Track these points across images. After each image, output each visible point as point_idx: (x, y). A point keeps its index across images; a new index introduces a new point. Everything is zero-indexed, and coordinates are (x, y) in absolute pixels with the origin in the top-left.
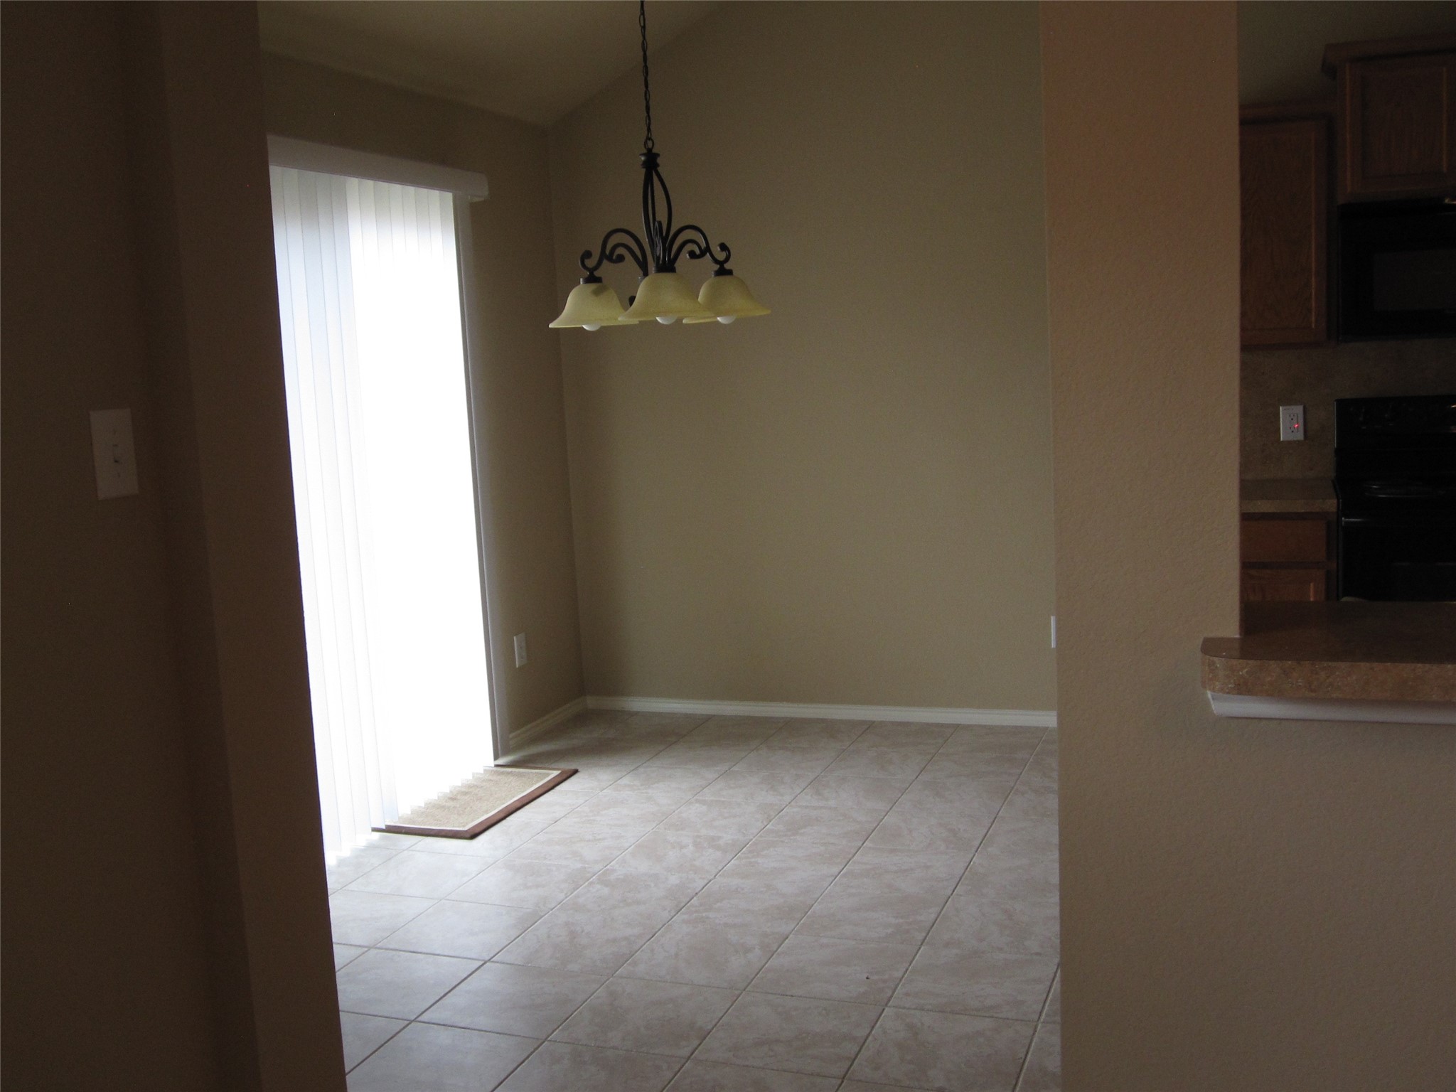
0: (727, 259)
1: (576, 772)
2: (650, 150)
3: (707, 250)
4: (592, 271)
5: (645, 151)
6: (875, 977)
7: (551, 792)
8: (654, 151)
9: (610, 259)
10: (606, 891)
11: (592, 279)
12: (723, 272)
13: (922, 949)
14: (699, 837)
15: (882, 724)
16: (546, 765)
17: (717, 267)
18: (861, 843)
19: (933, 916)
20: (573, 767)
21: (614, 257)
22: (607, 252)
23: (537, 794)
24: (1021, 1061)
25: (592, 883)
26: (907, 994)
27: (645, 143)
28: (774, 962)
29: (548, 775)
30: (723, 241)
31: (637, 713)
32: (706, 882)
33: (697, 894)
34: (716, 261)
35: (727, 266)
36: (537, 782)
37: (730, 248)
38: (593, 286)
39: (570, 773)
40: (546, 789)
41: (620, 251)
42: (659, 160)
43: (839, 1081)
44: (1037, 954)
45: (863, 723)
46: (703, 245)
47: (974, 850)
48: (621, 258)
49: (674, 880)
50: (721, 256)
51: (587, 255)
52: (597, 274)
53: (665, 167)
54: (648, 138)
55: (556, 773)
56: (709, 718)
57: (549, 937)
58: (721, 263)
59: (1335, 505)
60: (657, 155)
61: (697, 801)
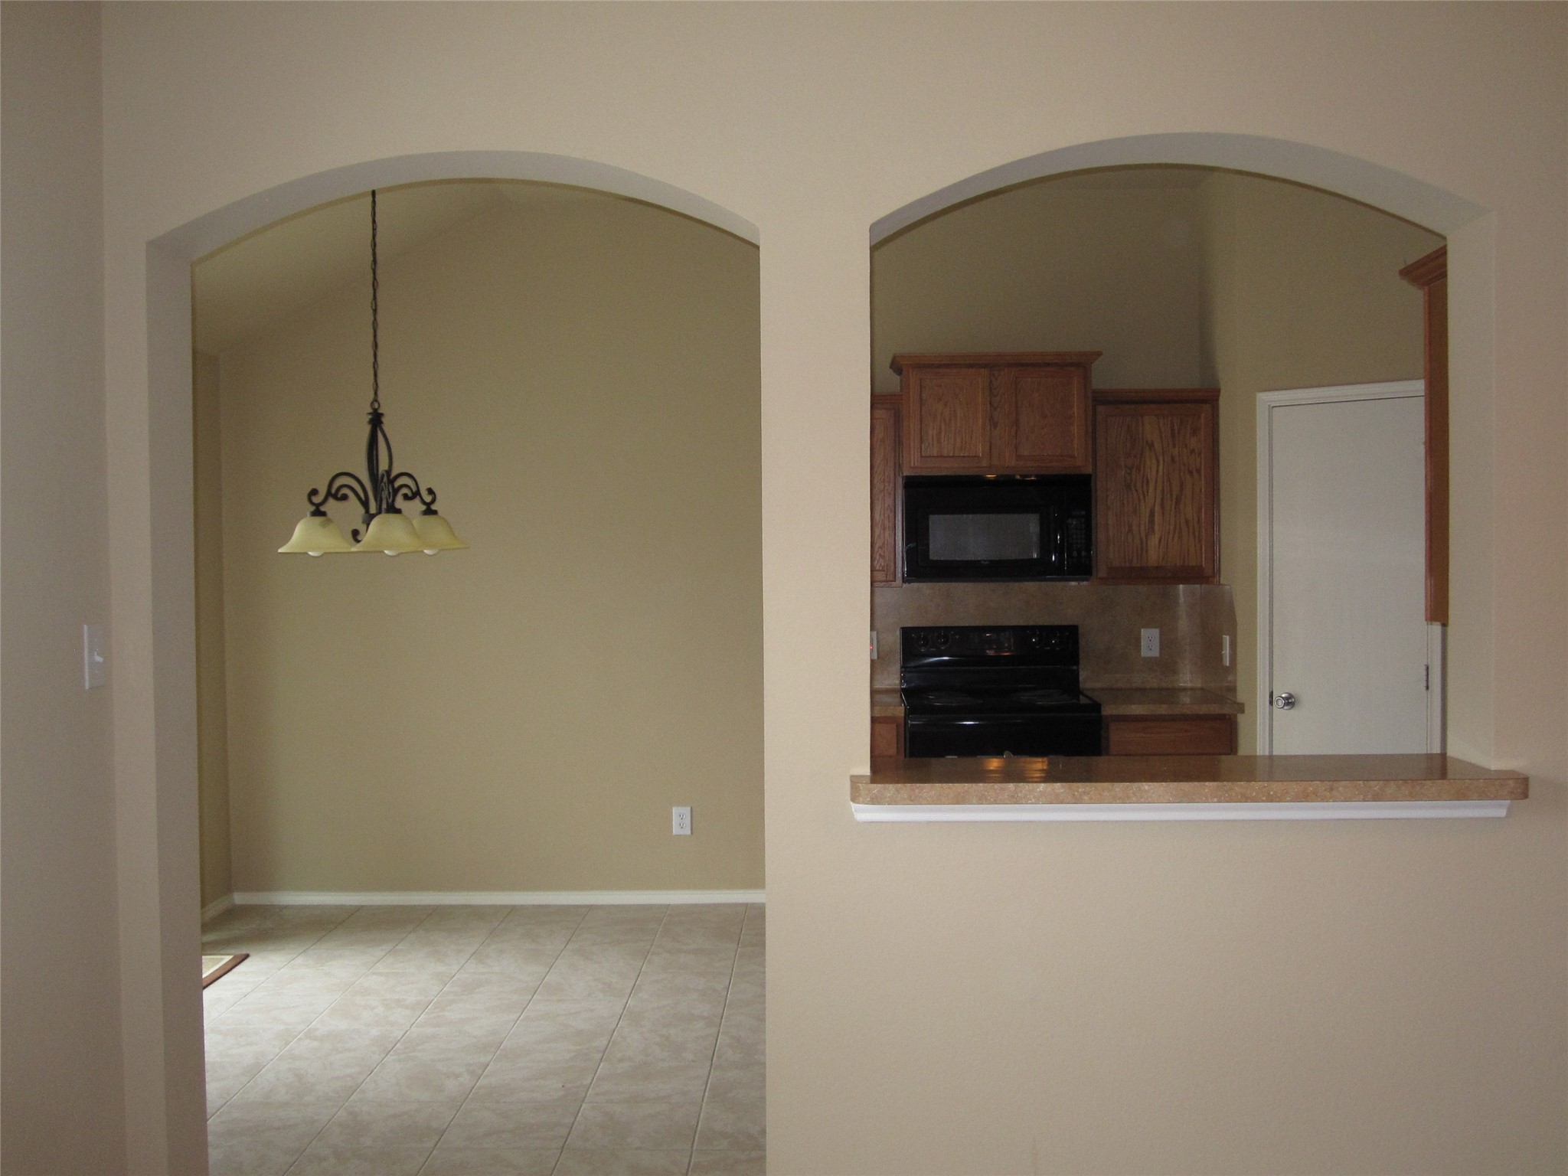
0: (434, 501)
1: (247, 956)
2: (375, 410)
3: (417, 494)
4: (318, 506)
5: (370, 411)
6: (569, 1085)
7: (230, 974)
8: (380, 411)
9: (335, 497)
10: (316, 1044)
11: (318, 512)
12: (429, 511)
13: (602, 1064)
14: (384, 1000)
15: (522, 907)
16: (216, 952)
17: (424, 508)
18: (530, 997)
19: (605, 1043)
20: (244, 952)
21: (339, 496)
22: (333, 491)
23: (218, 975)
24: (695, 1127)
25: (300, 1039)
26: (597, 1094)
27: (372, 404)
28: (482, 1082)
29: (222, 959)
30: (429, 487)
31: (286, 907)
32: (403, 1032)
33: (399, 1041)
34: (424, 502)
35: (434, 507)
36: (213, 966)
37: (435, 492)
38: (319, 519)
39: (243, 957)
40: (224, 971)
41: (345, 491)
42: (384, 420)
43: (560, 1151)
44: (693, 1061)
45: (505, 907)
46: (414, 489)
47: (627, 996)
48: (345, 497)
49: (375, 1032)
50: (428, 499)
51: (314, 492)
52: (322, 509)
53: (387, 424)
54: (375, 400)
55: (228, 958)
56: (359, 909)
57: (278, 1079)
58: (428, 505)
59: (903, 711)
60: (382, 414)
61: (374, 974)
